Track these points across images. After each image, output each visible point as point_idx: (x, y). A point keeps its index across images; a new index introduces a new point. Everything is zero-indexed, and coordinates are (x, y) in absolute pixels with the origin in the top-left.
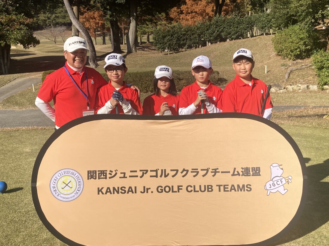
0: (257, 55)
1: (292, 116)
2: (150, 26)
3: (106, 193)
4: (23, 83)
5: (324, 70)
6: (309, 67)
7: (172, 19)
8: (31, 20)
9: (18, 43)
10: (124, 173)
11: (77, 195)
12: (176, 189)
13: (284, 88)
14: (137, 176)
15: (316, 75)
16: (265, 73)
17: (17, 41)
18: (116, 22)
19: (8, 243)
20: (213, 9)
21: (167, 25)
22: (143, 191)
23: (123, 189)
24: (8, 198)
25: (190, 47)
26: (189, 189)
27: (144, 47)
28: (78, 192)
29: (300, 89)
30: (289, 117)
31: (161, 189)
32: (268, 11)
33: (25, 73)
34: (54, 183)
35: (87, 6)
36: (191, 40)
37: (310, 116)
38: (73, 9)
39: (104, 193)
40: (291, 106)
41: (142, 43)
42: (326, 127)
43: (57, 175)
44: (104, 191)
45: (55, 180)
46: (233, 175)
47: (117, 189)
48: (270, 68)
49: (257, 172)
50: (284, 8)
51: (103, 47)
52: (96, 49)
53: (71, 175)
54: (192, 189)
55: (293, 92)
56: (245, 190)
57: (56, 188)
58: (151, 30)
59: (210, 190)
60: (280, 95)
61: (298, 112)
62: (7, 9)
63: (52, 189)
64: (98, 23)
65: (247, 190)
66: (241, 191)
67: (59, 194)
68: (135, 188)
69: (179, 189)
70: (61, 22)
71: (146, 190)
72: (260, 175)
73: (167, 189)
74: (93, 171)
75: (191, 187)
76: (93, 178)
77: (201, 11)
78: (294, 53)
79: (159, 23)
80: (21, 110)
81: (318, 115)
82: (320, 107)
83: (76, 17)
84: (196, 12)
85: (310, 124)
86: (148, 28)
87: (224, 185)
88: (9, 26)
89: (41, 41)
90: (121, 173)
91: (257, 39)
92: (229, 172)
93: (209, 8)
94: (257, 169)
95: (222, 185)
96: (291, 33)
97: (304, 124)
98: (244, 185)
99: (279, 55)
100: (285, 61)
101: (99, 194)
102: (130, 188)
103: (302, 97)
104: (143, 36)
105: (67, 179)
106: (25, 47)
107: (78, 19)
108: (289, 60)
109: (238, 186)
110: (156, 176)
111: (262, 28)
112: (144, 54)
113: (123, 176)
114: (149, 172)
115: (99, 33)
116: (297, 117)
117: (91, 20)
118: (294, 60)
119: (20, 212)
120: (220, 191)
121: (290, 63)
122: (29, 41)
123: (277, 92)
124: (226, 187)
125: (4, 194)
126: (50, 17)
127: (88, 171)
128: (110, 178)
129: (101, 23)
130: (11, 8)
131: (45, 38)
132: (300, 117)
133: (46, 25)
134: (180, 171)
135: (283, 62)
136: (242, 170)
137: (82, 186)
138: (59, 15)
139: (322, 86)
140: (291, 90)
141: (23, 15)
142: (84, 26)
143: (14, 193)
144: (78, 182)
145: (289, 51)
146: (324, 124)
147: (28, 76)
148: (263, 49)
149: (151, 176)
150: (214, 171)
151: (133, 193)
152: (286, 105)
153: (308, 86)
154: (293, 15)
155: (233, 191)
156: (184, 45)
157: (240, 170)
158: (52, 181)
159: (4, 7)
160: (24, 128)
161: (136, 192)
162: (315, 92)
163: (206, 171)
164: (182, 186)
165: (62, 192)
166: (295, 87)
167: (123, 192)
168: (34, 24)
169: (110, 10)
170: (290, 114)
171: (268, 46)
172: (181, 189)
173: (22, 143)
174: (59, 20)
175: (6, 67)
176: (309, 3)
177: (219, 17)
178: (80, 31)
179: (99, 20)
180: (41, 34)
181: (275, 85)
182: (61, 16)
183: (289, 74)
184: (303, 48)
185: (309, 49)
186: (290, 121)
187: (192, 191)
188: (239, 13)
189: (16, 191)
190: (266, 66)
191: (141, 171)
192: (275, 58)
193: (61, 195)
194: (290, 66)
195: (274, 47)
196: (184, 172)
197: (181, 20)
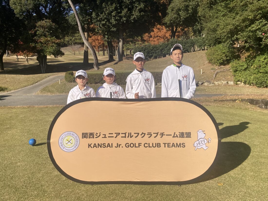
0: (197, 63)
1: (217, 101)
2: (131, 45)
3: (93, 147)
4: (54, 79)
5: (237, 72)
6: (229, 70)
7: (145, 41)
8: (59, 41)
9: (51, 55)
10: (105, 135)
11: (75, 148)
12: (137, 145)
13: (213, 83)
14: (113, 137)
15: (233, 75)
16: (201, 73)
17: (51, 53)
18: (111, 42)
19: (33, 177)
20: (170, 35)
21: (142, 44)
22: (116, 146)
23: (104, 144)
24: (36, 149)
25: (156, 58)
26: (146, 145)
27: (129, 58)
28: (76, 146)
29: (222, 84)
30: (215, 101)
31: (128, 145)
32: (204, 36)
33: (55, 73)
34: (61, 140)
35: (93, 33)
36: (156, 53)
37: (227, 101)
38: (84, 34)
39: (92, 147)
40: (217, 94)
41: (127, 55)
42: (237, 108)
43: (63, 135)
44: (92, 146)
45: (62, 138)
46: (174, 137)
47: (100, 145)
48: (204, 71)
49: (189, 135)
50: (213, 34)
51: (103, 57)
52: (98, 59)
53: (72, 135)
54: (148, 145)
55: (218, 85)
56: (181, 147)
57: (62, 143)
58: (132, 47)
59: (159, 146)
60: (210, 87)
61: (221, 98)
62: (45, 34)
63: (60, 144)
64: (100, 43)
65: (182, 147)
66: (179, 147)
67: (64, 148)
68: (112, 144)
69: (139, 145)
70: (78, 42)
71: (118, 146)
72: (191, 137)
73: (132, 145)
74: (86, 133)
75: (147, 144)
76: (86, 138)
77: (163, 36)
78: (219, 61)
79: (137, 43)
80: (52, 95)
81: (232, 100)
82: (234, 95)
83: (86, 39)
84: (160, 36)
85: (228, 105)
86: (130, 46)
87: (168, 143)
88: (46, 44)
89: (65, 54)
90: (103, 135)
91: (197, 53)
92: (171, 135)
93: (168, 34)
94: (188, 133)
95: (166, 143)
96: (217, 49)
97: (223, 106)
98: (181, 143)
99: (210, 63)
100: (214, 67)
101: (89, 147)
102: (109, 144)
103: (223, 89)
104: (127, 51)
105: (69, 138)
106: (55, 57)
107: (88, 40)
108: (216, 66)
109: (177, 144)
110: (125, 137)
111: (200, 46)
112: (127, 62)
113: (104, 137)
114: (121, 134)
115: (101, 49)
116: (219, 101)
117: (96, 41)
118: (219, 66)
119: (43, 158)
120: (165, 147)
121: (216, 67)
122: (58, 53)
123: (208, 85)
124: (169, 144)
125: (34, 147)
126: (72, 39)
127: (83, 133)
128: (96, 138)
129: (102, 43)
130: (47, 33)
131: (68, 51)
132: (222, 101)
133: (69, 44)
134: (140, 134)
135: (212, 67)
136: (179, 134)
137: (78, 143)
138: (77, 38)
139: (237, 82)
140: (217, 84)
141: (55, 38)
142: (91, 45)
143: (40, 146)
144: (76, 140)
145: (216, 60)
146: (236, 106)
147: (57, 74)
148: (200, 59)
149: (122, 137)
150: (162, 134)
151: (110, 147)
152: (214, 94)
153: (227, 82)
154: (219, 38)
155: (173, 147)
156: (152, 56)
157: (178, 134)
158: (60, 139)
159: (43, 33)
160: (51, 106)
161: (112, 147)
162: (232, 86)
163: (156, 134)
164: (141, 144)
165: (66, 146)
166: (219, 83)
167: (104, 146)
168: (62, 43)
169: (107, 35)
170: (215, 99)
171: (204, 57)
172: (141, 145)
173: (48, 115)
174: (77, 41)
175: (44, 69)
176: (228, 31)
177: (173, 39)
178: (89, 47)
179: (101, 41)
180: (66, 49)
181: (207, 81)
182: (78, 38)
183: (216, 75)
184: (225, 58)
185: (228, 59)
186: (215, 104)
187: (147, 146)
188: (186, 37)
189: (41, 145)
190: (202, 69)
191: (115, 133)
192: (207, 64)
193: (66, 148)
194: (216, 70)
195: (207, 58)
196: (143, 134)
197: (150, 41)
